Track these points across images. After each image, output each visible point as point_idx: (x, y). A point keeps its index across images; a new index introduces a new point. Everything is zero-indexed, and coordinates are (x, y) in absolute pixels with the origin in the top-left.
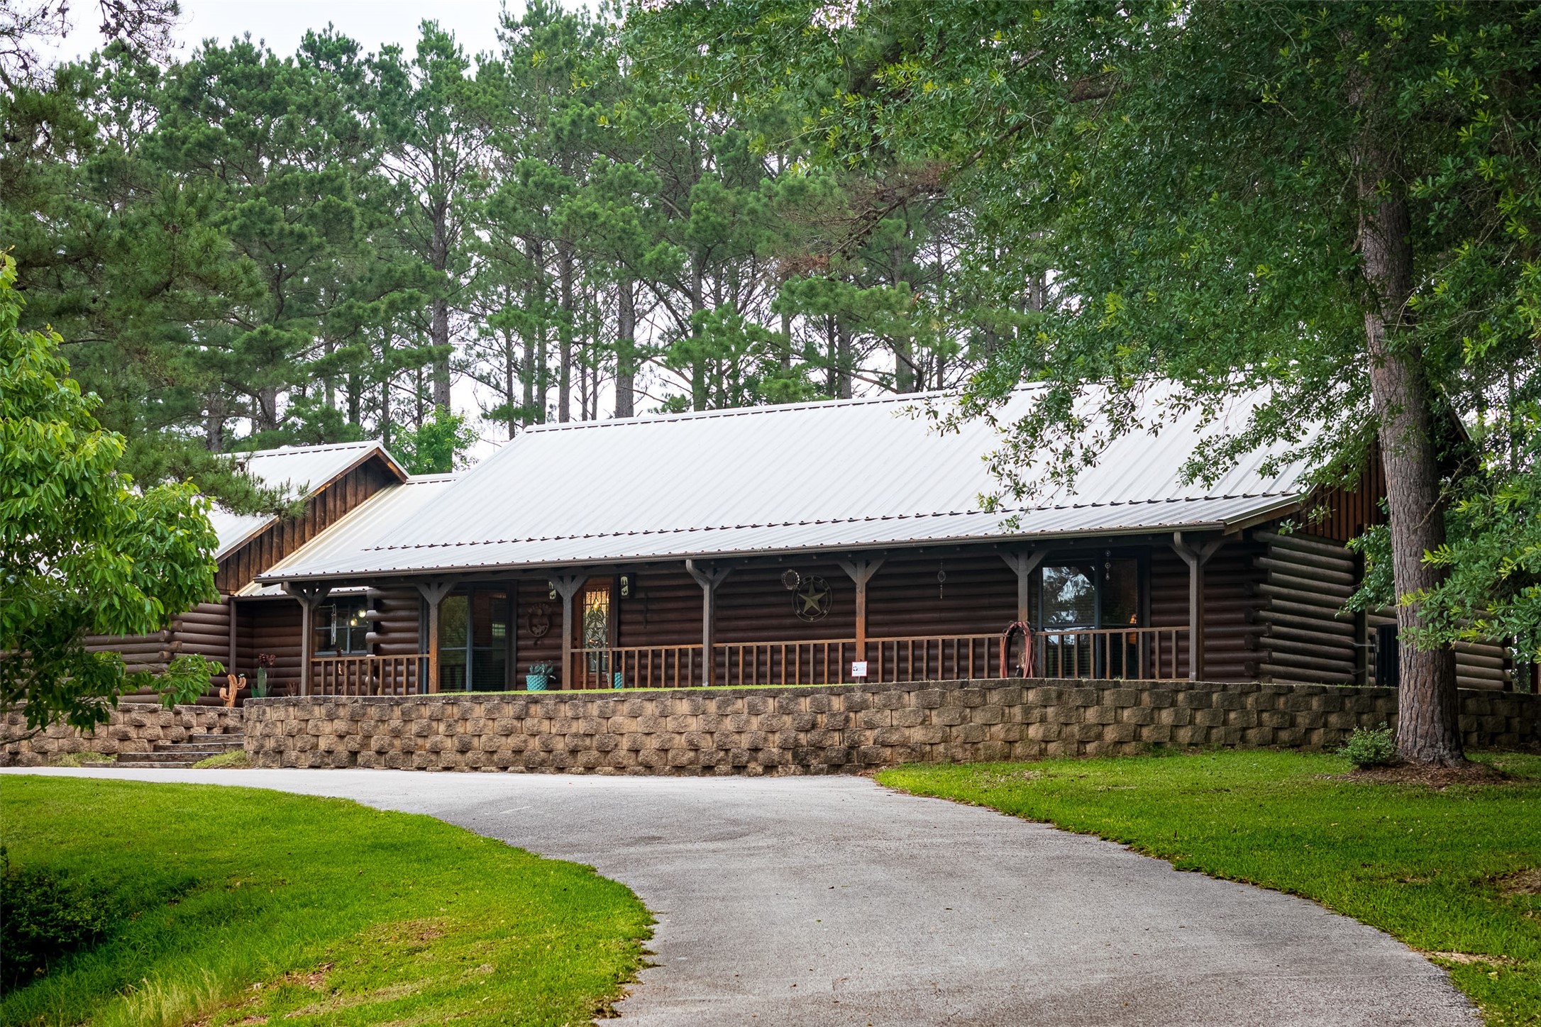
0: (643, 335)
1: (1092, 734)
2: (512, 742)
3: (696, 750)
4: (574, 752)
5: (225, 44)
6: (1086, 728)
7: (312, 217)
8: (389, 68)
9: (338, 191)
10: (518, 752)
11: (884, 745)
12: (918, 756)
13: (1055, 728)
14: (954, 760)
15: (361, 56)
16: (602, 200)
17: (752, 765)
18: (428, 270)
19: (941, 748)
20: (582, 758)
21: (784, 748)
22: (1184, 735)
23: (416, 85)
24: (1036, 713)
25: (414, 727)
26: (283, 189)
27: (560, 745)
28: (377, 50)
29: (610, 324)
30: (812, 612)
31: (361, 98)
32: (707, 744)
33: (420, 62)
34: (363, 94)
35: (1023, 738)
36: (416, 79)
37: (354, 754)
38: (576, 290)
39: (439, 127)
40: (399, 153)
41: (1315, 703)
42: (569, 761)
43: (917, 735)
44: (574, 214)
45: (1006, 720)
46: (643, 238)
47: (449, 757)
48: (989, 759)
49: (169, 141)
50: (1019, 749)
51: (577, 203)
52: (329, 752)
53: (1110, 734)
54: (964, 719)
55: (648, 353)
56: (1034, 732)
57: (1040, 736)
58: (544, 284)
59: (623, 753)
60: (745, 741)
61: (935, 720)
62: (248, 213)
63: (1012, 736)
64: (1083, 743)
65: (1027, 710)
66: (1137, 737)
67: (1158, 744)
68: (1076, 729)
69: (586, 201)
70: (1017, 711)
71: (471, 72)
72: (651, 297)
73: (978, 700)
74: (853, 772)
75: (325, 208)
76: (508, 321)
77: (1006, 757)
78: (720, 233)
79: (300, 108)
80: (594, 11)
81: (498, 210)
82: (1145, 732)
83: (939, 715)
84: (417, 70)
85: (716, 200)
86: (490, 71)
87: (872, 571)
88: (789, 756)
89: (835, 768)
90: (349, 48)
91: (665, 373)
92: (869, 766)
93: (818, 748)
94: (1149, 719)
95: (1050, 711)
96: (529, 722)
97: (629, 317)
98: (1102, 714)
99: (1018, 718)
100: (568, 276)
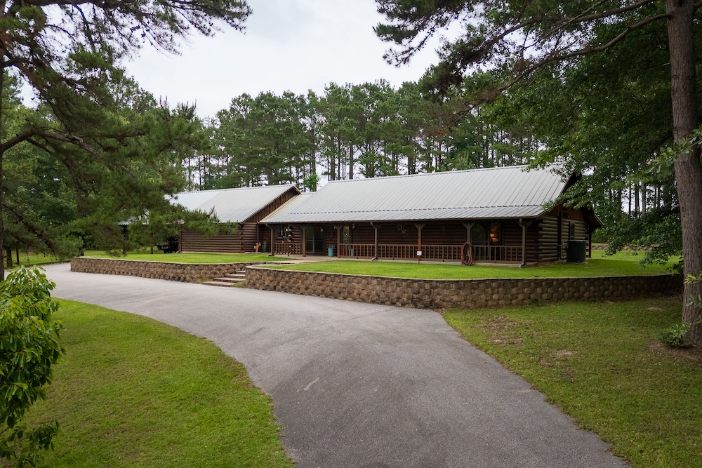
0: (356, 156)
1: (514, 297)
2: (321, 288)
3: (379, 296)
4: (340, 293)
5: (265, 93)
6: (513, 295)
7: (284, 131)
8: (301, 98)
9: (290, 125)
10: (323, 291)
11: (443, 301)
12: (456, 306)
13: (502, 295)
14: (468, 307)
15: (295, 97)
16: (346, 127)
17: (397, 303)
18: (309, 143)
19: (464, 303)
20: (342, 295)
21: (408, 299)
22: (545, 296)
23: (307, 103)
24: (496, 290)
25: (292, 281)
26: (278, 125)
27: (336, 290)
28: (299, 95)
29: (348, 154)
30: (404, 234)
31: (296, 106)
32: (383, 295)
33: (308, 98)
34: (296, 105)
35: (491, 299)
36: (308, 102)
37: (275, 287)
38: (341, 147)
39: (312, 113)
40: (304, 118)
41: (586, 283)
42: (339, 295)
43: (455, 298)
44: (340, 130)
45: (486, 293)
46: (355, 135)
47: (302, 290)
48: (480, 307)
49: (253, 114)
50: (490, 303)
51: (341, 128)
52: (268, 286)
53: (520, 297)
54: (471, 293)
55: (356, 161)
56: (495, 297)
57: (497, 298)
58: (335, 146)
59: (355, 294)
60: (395, 295)
61: (461, 293)
62: (270, 130)
63: (487, 299)
64: (511, 300)
65: (493, 290)
66: (529, 298)
67: (536, 300)
68: (509, 295)
69: (343, 127)
70: (489, 290)
71: (319, 100)
72: (356, 149)
73: (476, 287)
74: (433, 309)
75: (287, 129)
76: (327, 154)
77: (486, 306)
78: (372, 134)
79: (281, 107)
80: (345, 86)
81: (324, 130)
82: (532, 296)
83: (463, 292)
84: (307, 100)
85: (371, 127)
86: (323, 100)
87: (423, 226)
88: (410, 301)
89: (426, 307)
90: (293, 95)
91: (360, 165)
92: (438, 308)
93: (420, 300)
94: (533, 291)
95: (500, 289)
96: (326, 282)
97: (352, 153)
98: (518, 290)
99: (490, 292)
100: (340, 145)
